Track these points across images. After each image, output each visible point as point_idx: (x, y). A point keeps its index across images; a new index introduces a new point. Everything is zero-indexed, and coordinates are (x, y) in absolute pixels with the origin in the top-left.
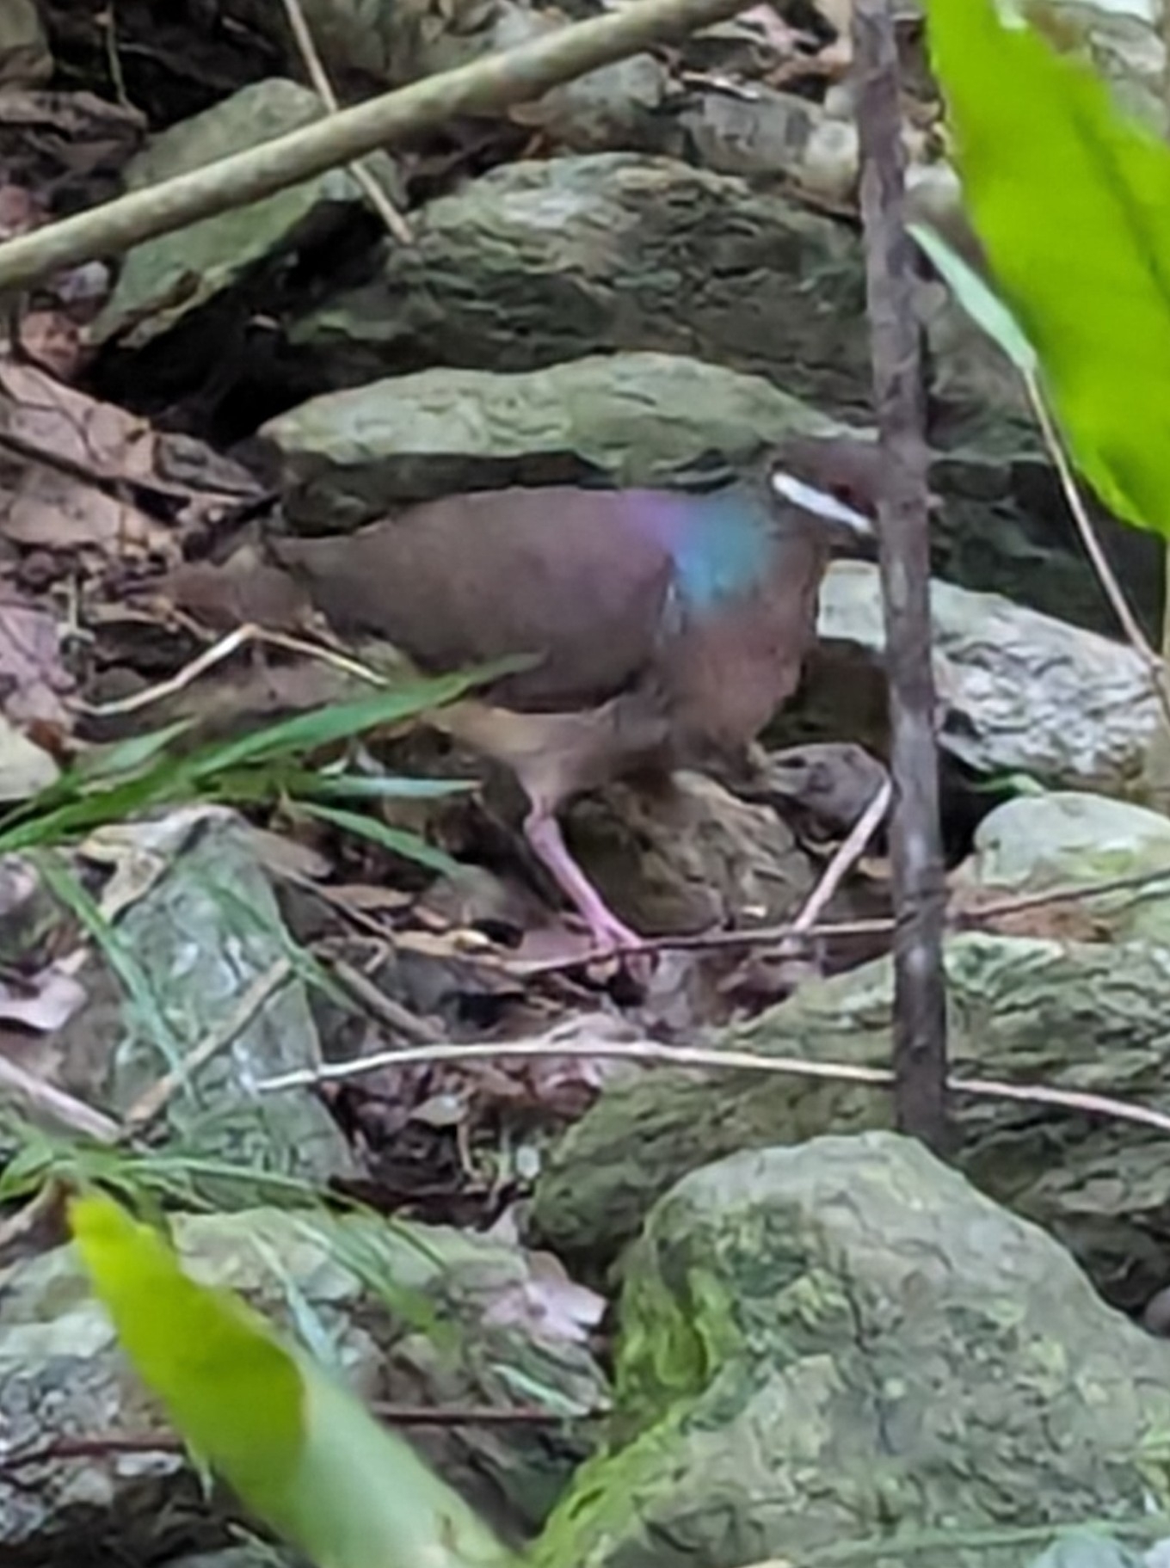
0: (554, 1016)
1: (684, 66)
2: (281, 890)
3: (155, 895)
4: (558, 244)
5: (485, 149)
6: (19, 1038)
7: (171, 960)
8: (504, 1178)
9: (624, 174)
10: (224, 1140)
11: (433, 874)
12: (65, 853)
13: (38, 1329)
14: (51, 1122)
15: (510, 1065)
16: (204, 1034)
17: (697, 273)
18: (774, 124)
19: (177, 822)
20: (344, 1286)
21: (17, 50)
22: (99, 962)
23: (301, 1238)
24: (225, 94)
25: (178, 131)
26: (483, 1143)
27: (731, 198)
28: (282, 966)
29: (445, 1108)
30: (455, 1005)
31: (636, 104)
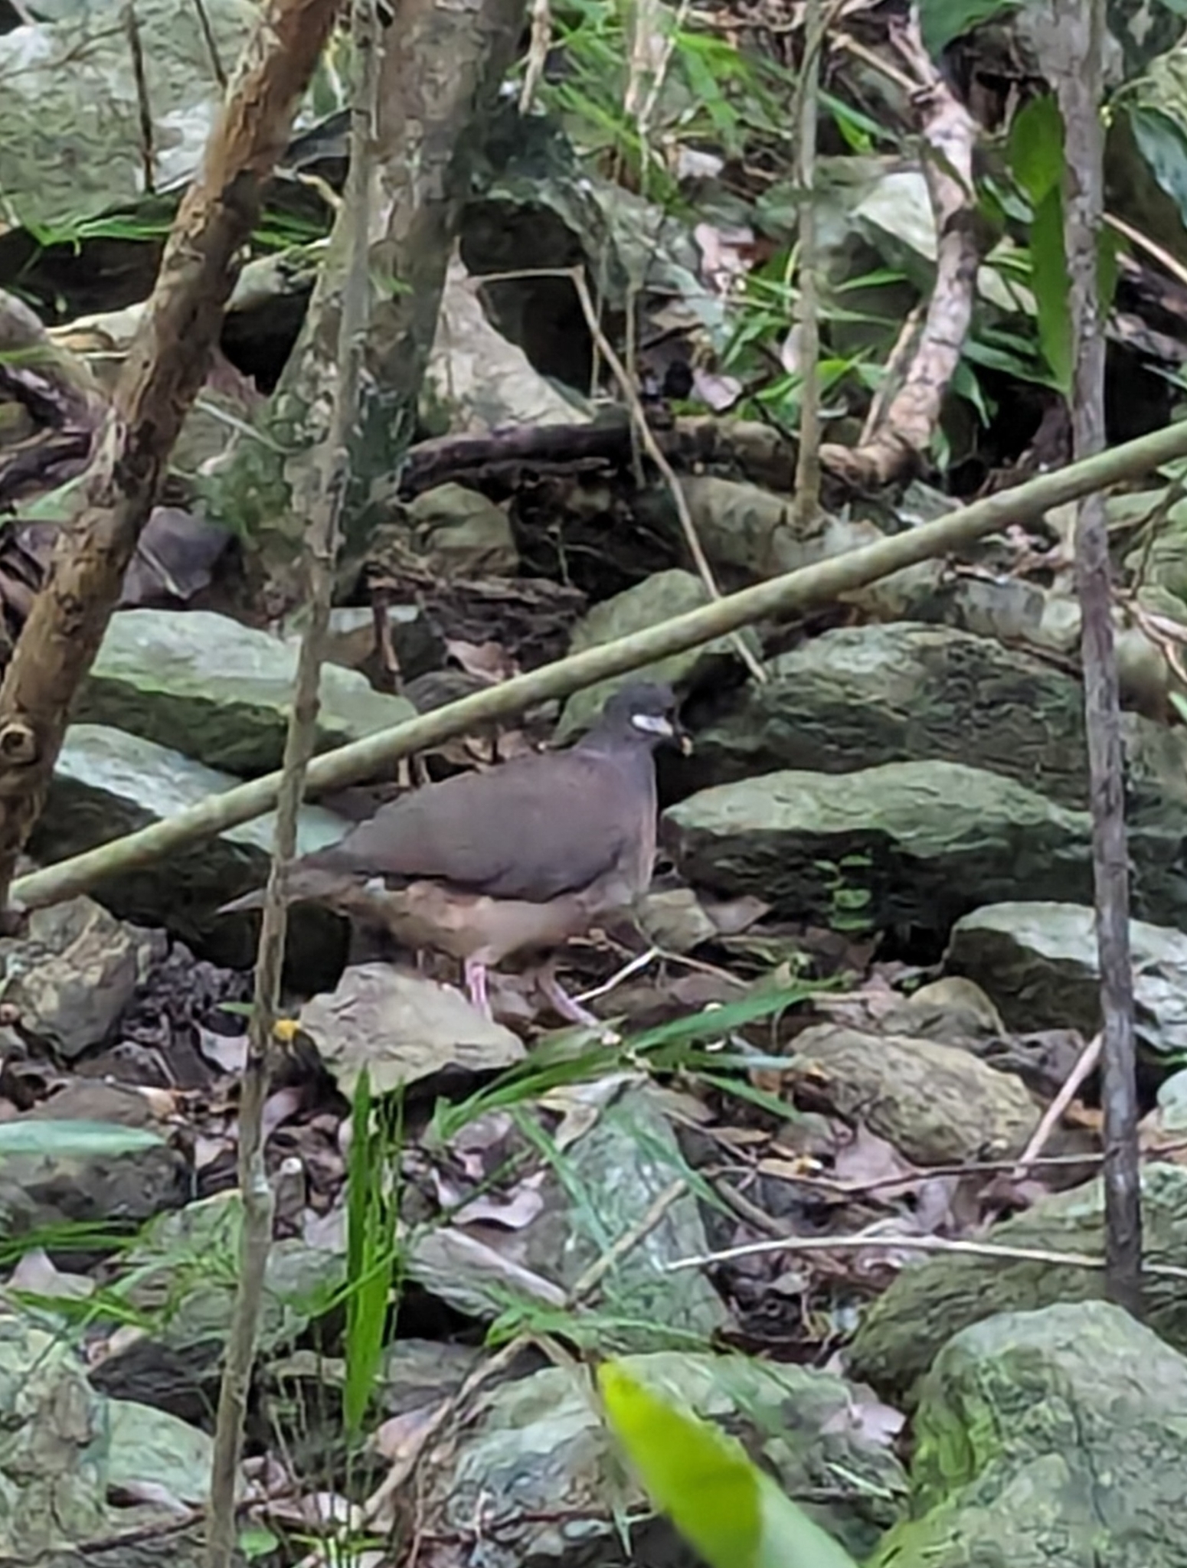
0: (870, 1220)
1: (958, 561)
2: (679, 1130)
3: (593, 1133)
4: (872, 686)
5: (821, 618)
6: (496, 1233)
7: (602, 1180)
8: (834, 1331)
9: (915, 637)
10: (639, 1304)
11: (784, 1120)
12: (528, 1103)
13: (514, 1433)
14: (521, 1291)
15: (838, 1253)
16: (627, 1228)
17: (966, 705)
18: (1019, 600)
19: (606, 1084)
20: (724, 1406)
21: (493, 551)
22: (553, 1181)
23: (693, 1372)
24: (640, 580)
25: (605, 605)
26: (820, 1307)
27: (991, 653)
28: (680, 1184)
29: (793, 1282)
30: (800, 1213)
31: (925, 588)
